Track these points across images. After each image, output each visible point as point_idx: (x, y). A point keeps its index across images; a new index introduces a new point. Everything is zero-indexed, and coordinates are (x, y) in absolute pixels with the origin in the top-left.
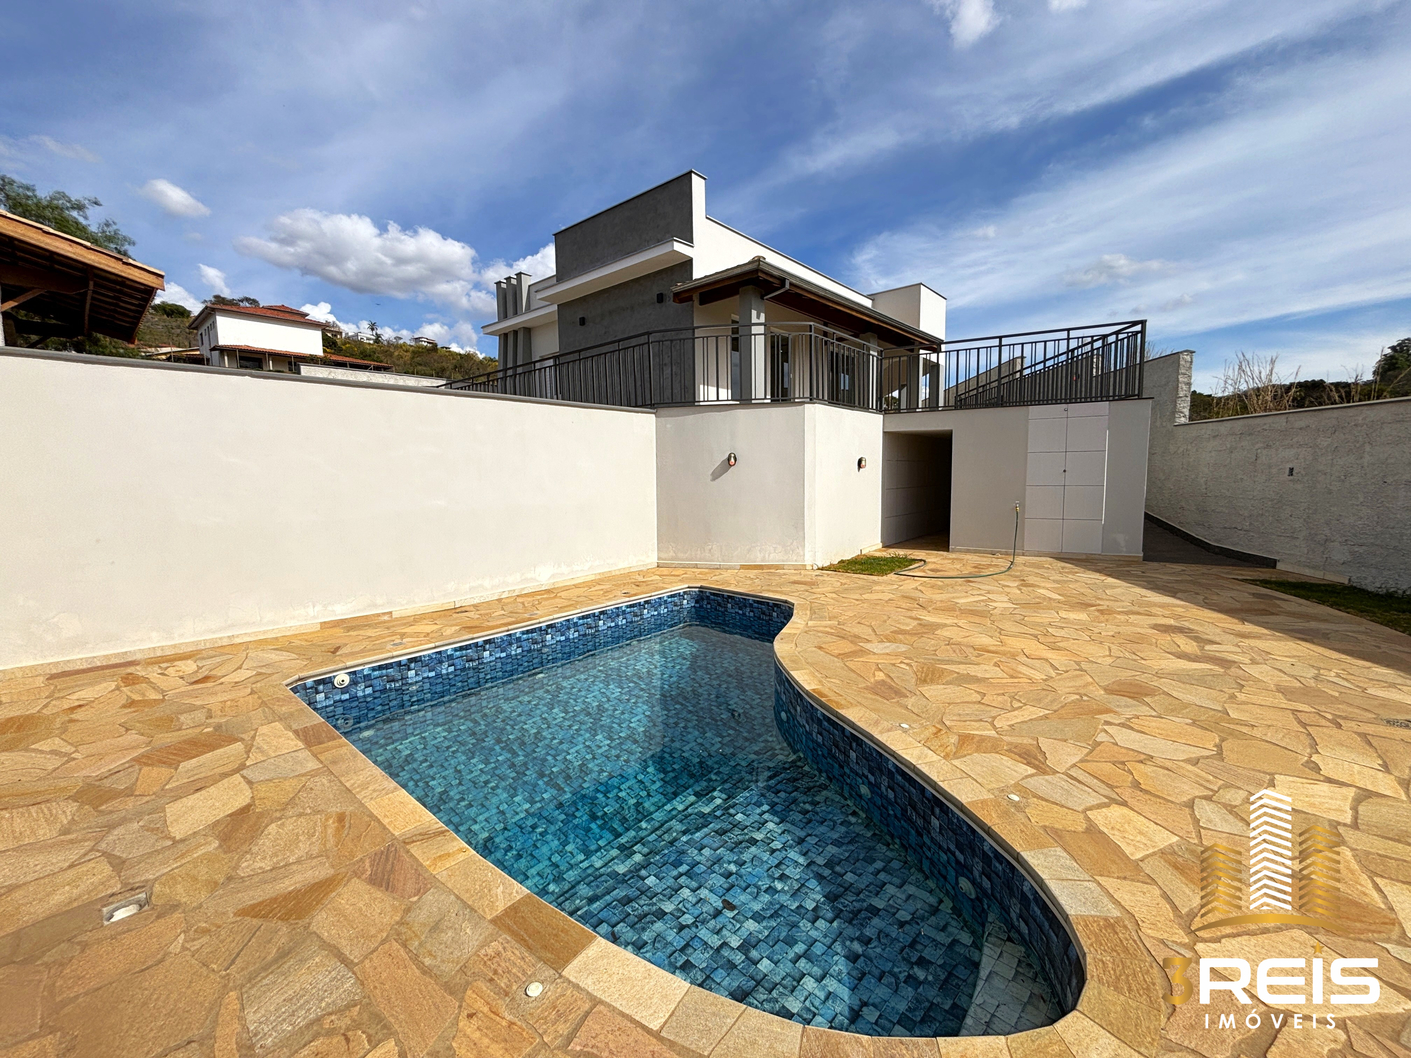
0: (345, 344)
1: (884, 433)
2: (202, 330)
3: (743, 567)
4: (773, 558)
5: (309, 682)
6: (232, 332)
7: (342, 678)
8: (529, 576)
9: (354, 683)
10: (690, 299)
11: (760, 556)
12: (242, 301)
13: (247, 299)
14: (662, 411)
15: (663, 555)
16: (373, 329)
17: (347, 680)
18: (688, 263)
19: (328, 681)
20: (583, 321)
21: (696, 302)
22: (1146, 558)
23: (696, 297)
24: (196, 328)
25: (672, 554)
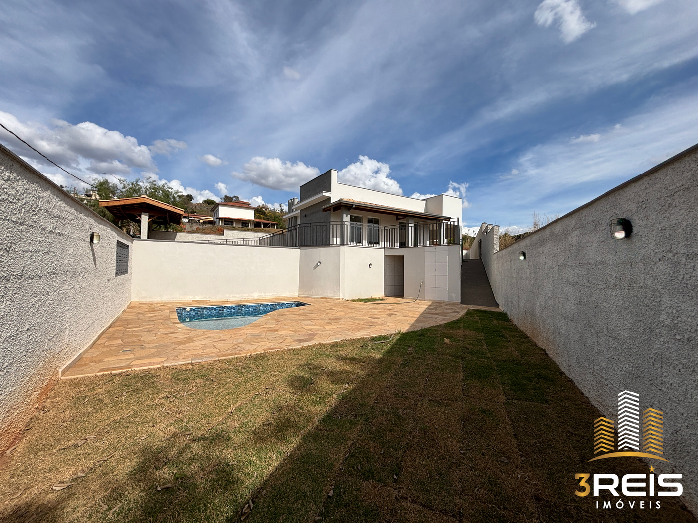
0: (269, 213)
1: (385, 255)
2: (214, 212)
3: (321, 298)
4: (330, 295)
5: (181, 309)
6: (225, 212)
7: (188, 309)
8: (251, 295)
9: (191, 311)
10: (330, 210)
11: (326, 295)
12: (233, 197)
13: (235, 197)
14: (302, 248)
15: (300, 293)
16: (281, 206)
17: (189, 310)
18: (330, 198)
19: (185, 309)
20: (306, 216)
21: (332, 211)
22: (461, 303)
23: (332, 209)
24: (213, 211)
25: (302, 293)
